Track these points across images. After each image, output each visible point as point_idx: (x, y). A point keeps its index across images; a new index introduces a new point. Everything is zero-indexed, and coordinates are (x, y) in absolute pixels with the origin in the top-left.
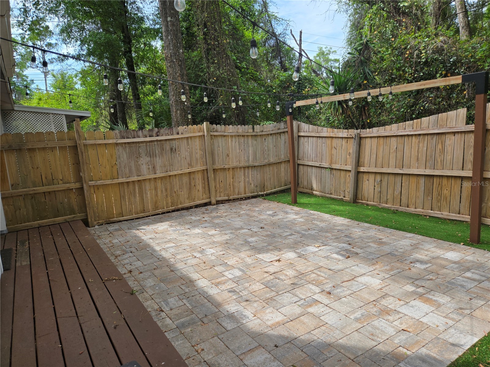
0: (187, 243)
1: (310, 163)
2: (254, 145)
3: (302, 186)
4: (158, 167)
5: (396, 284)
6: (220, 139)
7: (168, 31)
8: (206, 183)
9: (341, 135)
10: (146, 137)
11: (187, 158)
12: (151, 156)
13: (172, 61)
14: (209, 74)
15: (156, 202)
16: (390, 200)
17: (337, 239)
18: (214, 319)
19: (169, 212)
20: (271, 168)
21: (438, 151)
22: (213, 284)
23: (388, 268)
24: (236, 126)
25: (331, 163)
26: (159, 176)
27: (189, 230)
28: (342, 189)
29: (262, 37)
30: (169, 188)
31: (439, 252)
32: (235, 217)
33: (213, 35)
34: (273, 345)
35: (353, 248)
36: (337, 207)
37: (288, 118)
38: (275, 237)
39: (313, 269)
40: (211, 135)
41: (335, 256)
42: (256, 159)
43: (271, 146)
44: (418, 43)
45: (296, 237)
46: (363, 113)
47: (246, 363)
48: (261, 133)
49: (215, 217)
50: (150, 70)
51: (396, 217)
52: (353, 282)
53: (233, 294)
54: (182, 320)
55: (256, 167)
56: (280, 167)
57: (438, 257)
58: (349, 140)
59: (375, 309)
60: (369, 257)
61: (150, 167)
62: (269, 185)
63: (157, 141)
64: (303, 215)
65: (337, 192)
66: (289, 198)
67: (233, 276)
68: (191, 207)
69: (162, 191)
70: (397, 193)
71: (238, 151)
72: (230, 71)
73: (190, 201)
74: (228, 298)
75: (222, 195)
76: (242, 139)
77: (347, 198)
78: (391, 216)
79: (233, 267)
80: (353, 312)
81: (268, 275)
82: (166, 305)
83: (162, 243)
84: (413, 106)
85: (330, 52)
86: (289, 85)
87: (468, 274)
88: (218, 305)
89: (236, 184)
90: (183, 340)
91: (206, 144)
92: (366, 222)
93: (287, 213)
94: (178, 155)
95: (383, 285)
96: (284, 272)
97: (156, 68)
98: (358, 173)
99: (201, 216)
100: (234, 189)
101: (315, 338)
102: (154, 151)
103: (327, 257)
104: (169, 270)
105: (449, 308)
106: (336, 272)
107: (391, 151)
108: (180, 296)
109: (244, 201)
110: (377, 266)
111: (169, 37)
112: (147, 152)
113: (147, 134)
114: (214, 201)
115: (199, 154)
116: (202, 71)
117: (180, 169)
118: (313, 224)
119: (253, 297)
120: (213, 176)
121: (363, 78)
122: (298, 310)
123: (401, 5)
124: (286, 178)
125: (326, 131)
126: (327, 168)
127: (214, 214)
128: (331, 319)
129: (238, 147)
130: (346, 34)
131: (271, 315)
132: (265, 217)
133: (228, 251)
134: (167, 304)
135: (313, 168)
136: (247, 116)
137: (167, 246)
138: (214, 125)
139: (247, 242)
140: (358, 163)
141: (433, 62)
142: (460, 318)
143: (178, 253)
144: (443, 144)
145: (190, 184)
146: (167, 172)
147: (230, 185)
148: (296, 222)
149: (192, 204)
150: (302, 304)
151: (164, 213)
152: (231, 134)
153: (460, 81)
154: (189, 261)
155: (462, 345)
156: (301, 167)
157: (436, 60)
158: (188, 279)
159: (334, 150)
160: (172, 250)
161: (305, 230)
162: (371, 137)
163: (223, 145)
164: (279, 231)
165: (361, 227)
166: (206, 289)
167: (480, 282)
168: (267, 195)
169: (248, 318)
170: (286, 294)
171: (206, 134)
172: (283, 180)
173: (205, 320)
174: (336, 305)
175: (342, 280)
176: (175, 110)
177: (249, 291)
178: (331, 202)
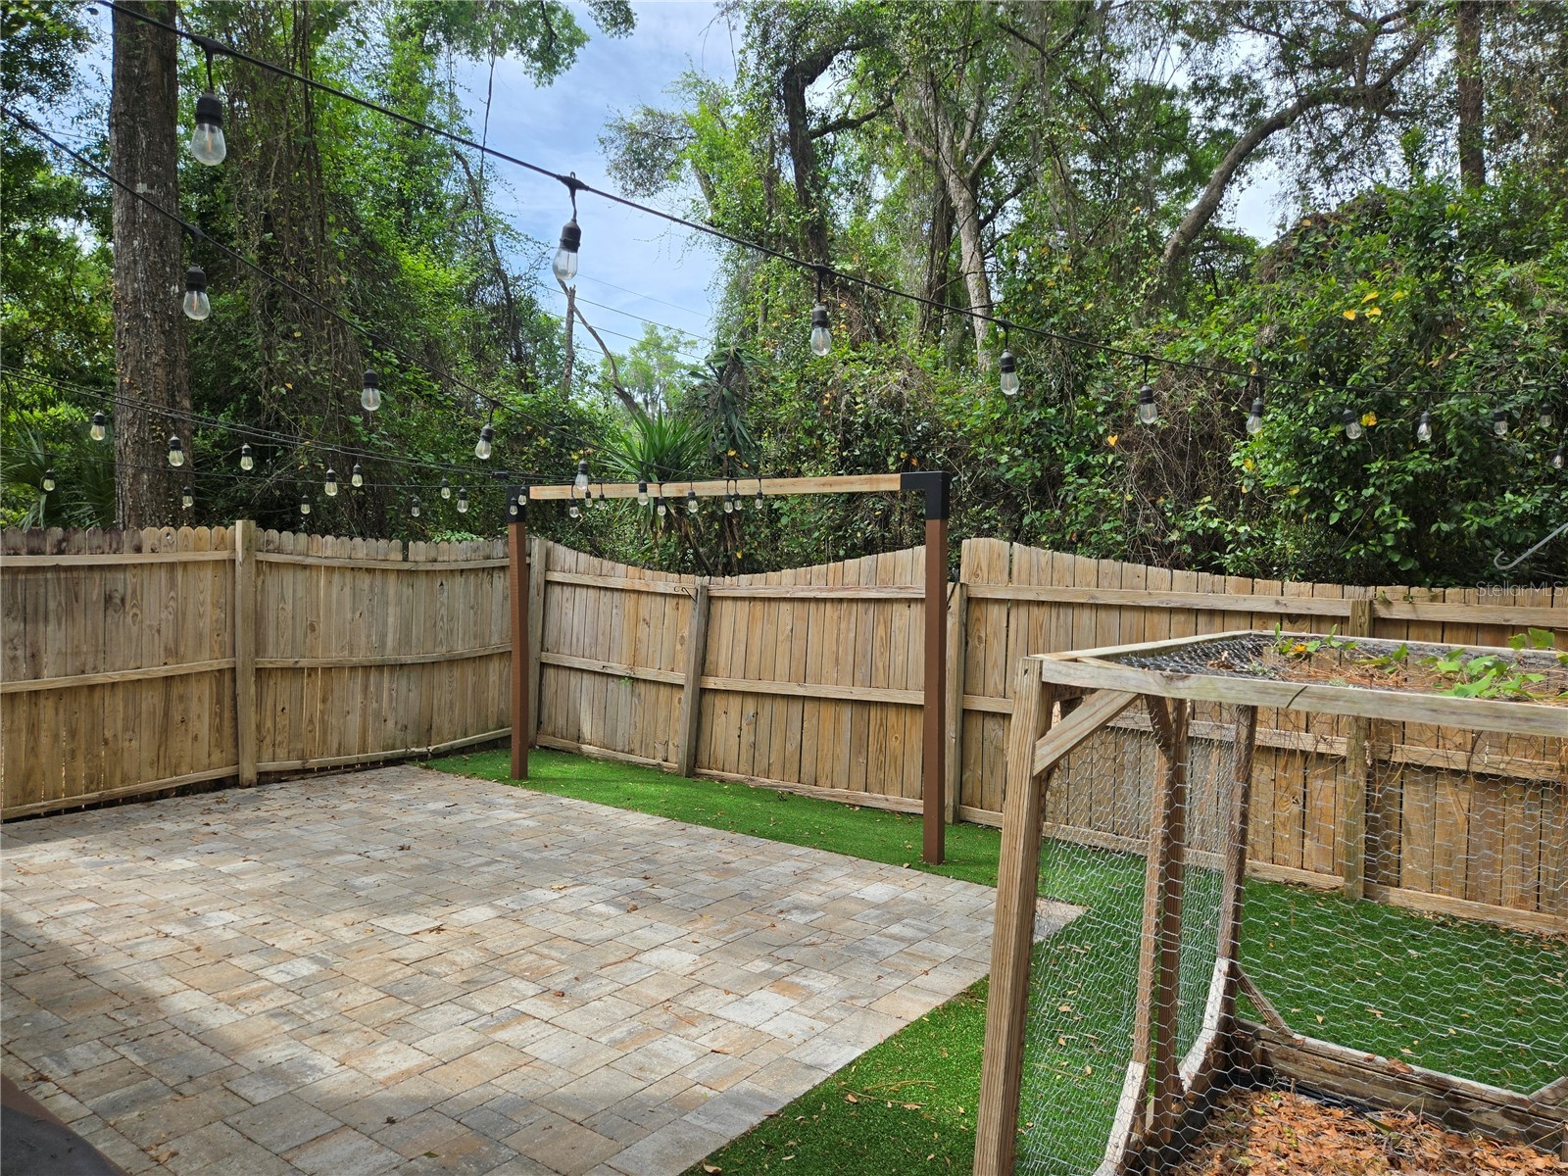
0: (142, 898)
1: (577, 663)
2: (404, 599)
3: (550, 730)
4: (48, 658)
5: (731, 962)
6: (288, 577)
7: (134, 223)
8: (227, 715)
9: (661, 588)
10: (16, 554)
11: (163, 626)
12: (29, 617)
13: (138, 316)
14: (270, 370)
15: (29, 775)
16: (776, 768)
17: (618, 868)
18: (215, 1082)
19: (77, 809)
20: (457, 673)
21: (877, 644)
22: (220, 1001)
23: (723, 927)
24: (346, 539)
25: (634, 664)
26: (50, 686)
27: (150, 862)
28: (661, 737)
29: (461, 278)
30: (83, 729)
31: (851, 886)
32: (318, 822)
33: (292, 255)
34: (381, 1120)
35: (652, 887)
36: (639, 788)
37: (511, 530)
38: (439, 870)
39: (532, 942)
40: (258, 562)
41: (601, 908)
42: (409, 643)
43: (460, 606)
44: (851, 377)
45: (504, 867)
46: (728, 534)
47: (299, 1164)
48: (429, 567)
49: (247, 823)
50: (40, 320)
51: (783, 811)
52: (630, 965)
53: (284, 1019)
54: (111, 1095)
55: (406, 669)
56: (487, 670)
57: (845, 897)
58: (681, 601)
59: (665, 1017)
60: (687, 906)
61: (20, 653)
62: (446, 725)
63: (57, 568)
64: (538, 809)
65: (647, 745)
66: (506, 766)
67: (290, 978)
68: (162, 794)
69: (56, 737)
70: (792, 747)
71: (349, 616)
72: (345, 370)
73: (161, 772)
74: (266, 1032)
75: (281, 752)
76: (365, 582)
77: (673, 765)
78: (771, 807)
79: (293, 955)
80: (610, 1028)
81: (399, 965)
82: (59, 1064)
83: (48, 901)
84: (839, 528)
85: (678, 342)
86: (533, 431)
87: (895, 929)
88: (232, 1050)
89: (333, 721)
90: (112, 1139)
91: (239, 588)
92: (706, 823)
93: (490, 805)
94: (129, 619)
95: (700, 965)
96: (449, 956)
97: (68, 316)
98: (703, 692)
99: (198, 820)
100: (324, 732)
101: (500, 1092)
102: (42, 600)
103: (577, 914)
104: (72, 975)
105: (828, 1000)
106: (590, 946)
107: (780, 638)
108: (106, 1040)
109: (358, 774)
110: (700, 925)
111: (136, 243)
112: (15, 602)
113: (19, 544)
114: (248, 772)
115: (209, 617)
116: (245, 357)
117: (132, 664)
118: (561, 833)
119: (345, 1021)
120: (253, 690)
121: (726, 442)
122: (466, 1039)
123: (838, 267)
124: (502, 706)
125: (623, 574)
126: (623, 677)
127: (246, 813)
128: (549, 1048)
129: (348, 605)
130: (717, 308)
131: (390, 1057)
132: (420, 818)
133: (281, 914)
134: (61, 1059)
135: (585, 676)
136: (391, 510)
137: (62, 910)
138: (273, 533)
139: (347, 888)
140: (702, 667)
141: (880, 426)
142: (844, 1014)
143: (105, 929)
144: (888, 624)
145: (166, 714)
146: (83, 672)
147: (311, 721)
148: (513, 829)
149: (169, 781)
150: (481, 1026)
151: (57, 813)
152: (328, 563)
153: (896, 487)
154: (143, 948)
155: (827, 1066)
156: (550, 673)
157: (887, 422)
158: (138, 994)
159: (642, 626)
160: (86, 921)
161: (535, 850)
162: (735, 599)
163: (299, 594)
164: (455, 854)
165: (689, 837)
166: (196, 1016)
167: (912, 942)
168: (438, 755)
169: (322, 1070)
170: (441, 1007)
171: (239, 557)
172: (493, 710)
173: (187, 1089)
174: (572, 1019)
175: (603, 962)
176: (130, 471)
177: (334, 1009)
178: (628, 774)
